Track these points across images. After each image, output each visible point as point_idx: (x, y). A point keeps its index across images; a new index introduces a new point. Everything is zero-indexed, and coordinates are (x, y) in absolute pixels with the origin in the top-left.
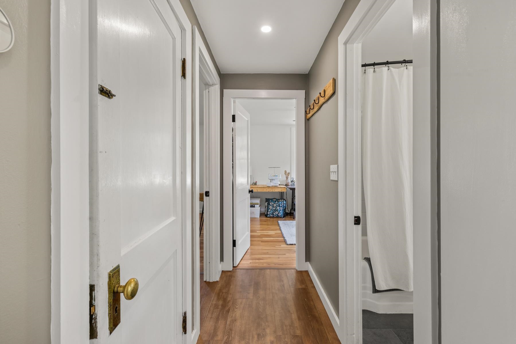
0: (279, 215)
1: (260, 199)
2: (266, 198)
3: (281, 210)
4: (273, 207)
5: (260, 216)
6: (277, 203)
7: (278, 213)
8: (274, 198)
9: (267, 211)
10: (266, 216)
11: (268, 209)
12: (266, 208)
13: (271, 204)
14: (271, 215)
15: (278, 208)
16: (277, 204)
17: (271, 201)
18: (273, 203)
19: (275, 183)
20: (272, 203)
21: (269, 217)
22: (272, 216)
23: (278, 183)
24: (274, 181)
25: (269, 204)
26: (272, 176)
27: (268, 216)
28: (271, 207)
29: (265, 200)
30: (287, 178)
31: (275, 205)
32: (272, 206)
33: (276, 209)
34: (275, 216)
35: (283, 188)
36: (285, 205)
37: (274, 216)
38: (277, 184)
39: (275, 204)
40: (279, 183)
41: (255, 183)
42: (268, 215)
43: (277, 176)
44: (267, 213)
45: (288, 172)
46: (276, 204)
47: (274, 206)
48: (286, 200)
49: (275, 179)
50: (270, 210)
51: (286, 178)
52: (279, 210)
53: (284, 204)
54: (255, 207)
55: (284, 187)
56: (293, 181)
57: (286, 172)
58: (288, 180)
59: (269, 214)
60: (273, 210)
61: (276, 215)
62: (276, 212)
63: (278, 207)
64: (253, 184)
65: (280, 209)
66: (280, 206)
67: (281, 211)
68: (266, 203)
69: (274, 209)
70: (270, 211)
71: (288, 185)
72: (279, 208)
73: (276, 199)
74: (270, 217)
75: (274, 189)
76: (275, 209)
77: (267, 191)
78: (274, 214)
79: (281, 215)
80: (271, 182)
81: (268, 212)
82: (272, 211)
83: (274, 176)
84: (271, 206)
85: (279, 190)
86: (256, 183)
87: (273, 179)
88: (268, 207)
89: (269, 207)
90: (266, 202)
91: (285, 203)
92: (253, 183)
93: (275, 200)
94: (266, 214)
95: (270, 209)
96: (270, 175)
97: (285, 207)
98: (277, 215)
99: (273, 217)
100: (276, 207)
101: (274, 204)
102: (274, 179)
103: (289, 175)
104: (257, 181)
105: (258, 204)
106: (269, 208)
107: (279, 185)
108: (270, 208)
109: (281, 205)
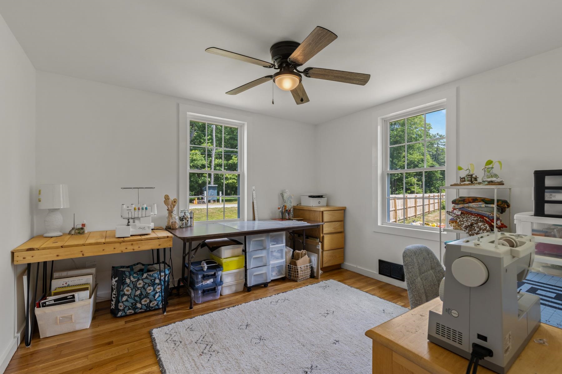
0: (151, 305)
1: (93, 270)
2: (113, 267)
3: (157, 293)
4: (135, 288)
5: (94, 318)
6: (146, 278)
7: (148, 301)
8: (138, 264)
9: (118, 302)
10: (114, 313)
11: (119, 294)
12: (114, 292)
13: (128, 281)
14: (129, 309)
15: (150, 290)
16: (146, 281)
17: (127, 274)
18: (134, 277)
19: (140, 228)
20: (132, 279)
21: (121, 317)
22: (133, 312)
23: (149, 227)
24: (136, 221)
25: (121, 282)
26: (133, 211)
27: (120, 314)
28: (128, 291)
29: (110, 272)
30: (170, 212)
31: (140, 284)
32: (132, 286)
33: (144, 293)
34: (140, 311)
35: (164, 238)
36: (168, 277)
37: (136, 310)
38: (147, 229)
39: (140, 282)
40: (152, 225)
41: (78, 229)
42: (119, 310)
43: (146, 209)
44: (117, 305)
45: (172, 198)
46: (142, 280)
47: (139, 286)
48: (170, 265)
49: (140, 216)
50: (125, 298)
51: (167, 212)
52: (153, 293)
53: (165, 275)
54: (74, 301)
55: (168, 237)
56: (186, 219)
57: (167, 198)
58: (174, 216)
59: (121, 308)
60: (135, 296)
61: (144, 307)
62: (143, 301)
63: (149, 288)
64: (73, 232)
65: (154, 290)
66: (153, 284)
67: (157, 295)
68: (114, 280)
69: (138, 292)
70: (127, 300)
71: (175, 229)
72: (152, 288)
73: (143, 265)
74: (126, 316)
75: (137, 244)
76: (141, 294)
77: (118, 251)
78: (139, 305)
79: (157, 305)
80: (128, 225)
81: (120, 304)
82: (131, 301)
83: (139, 209)
84: (128, 286)
85: (154, 245)
86: (82, 229)
87: (136, 216)
88: (119, 290)
89: (123, 291)
90: (114, 276)
91: (167, 272)
92: (73, 229)
93: (139, 267)
94: (113, 307)
95: (124, 295)
96: (125, 206)
97: (168, 281)
98: (147, 307)
99: (136, 313)
100: (143, 287)
101: (138, 280)
102: (138, 218)
103: (175, 205)
104: (85, 222)
105: (86, 289)
106: (122, 293)
107: (152, 229)
108: (126, 293)
109: (157, 281)
